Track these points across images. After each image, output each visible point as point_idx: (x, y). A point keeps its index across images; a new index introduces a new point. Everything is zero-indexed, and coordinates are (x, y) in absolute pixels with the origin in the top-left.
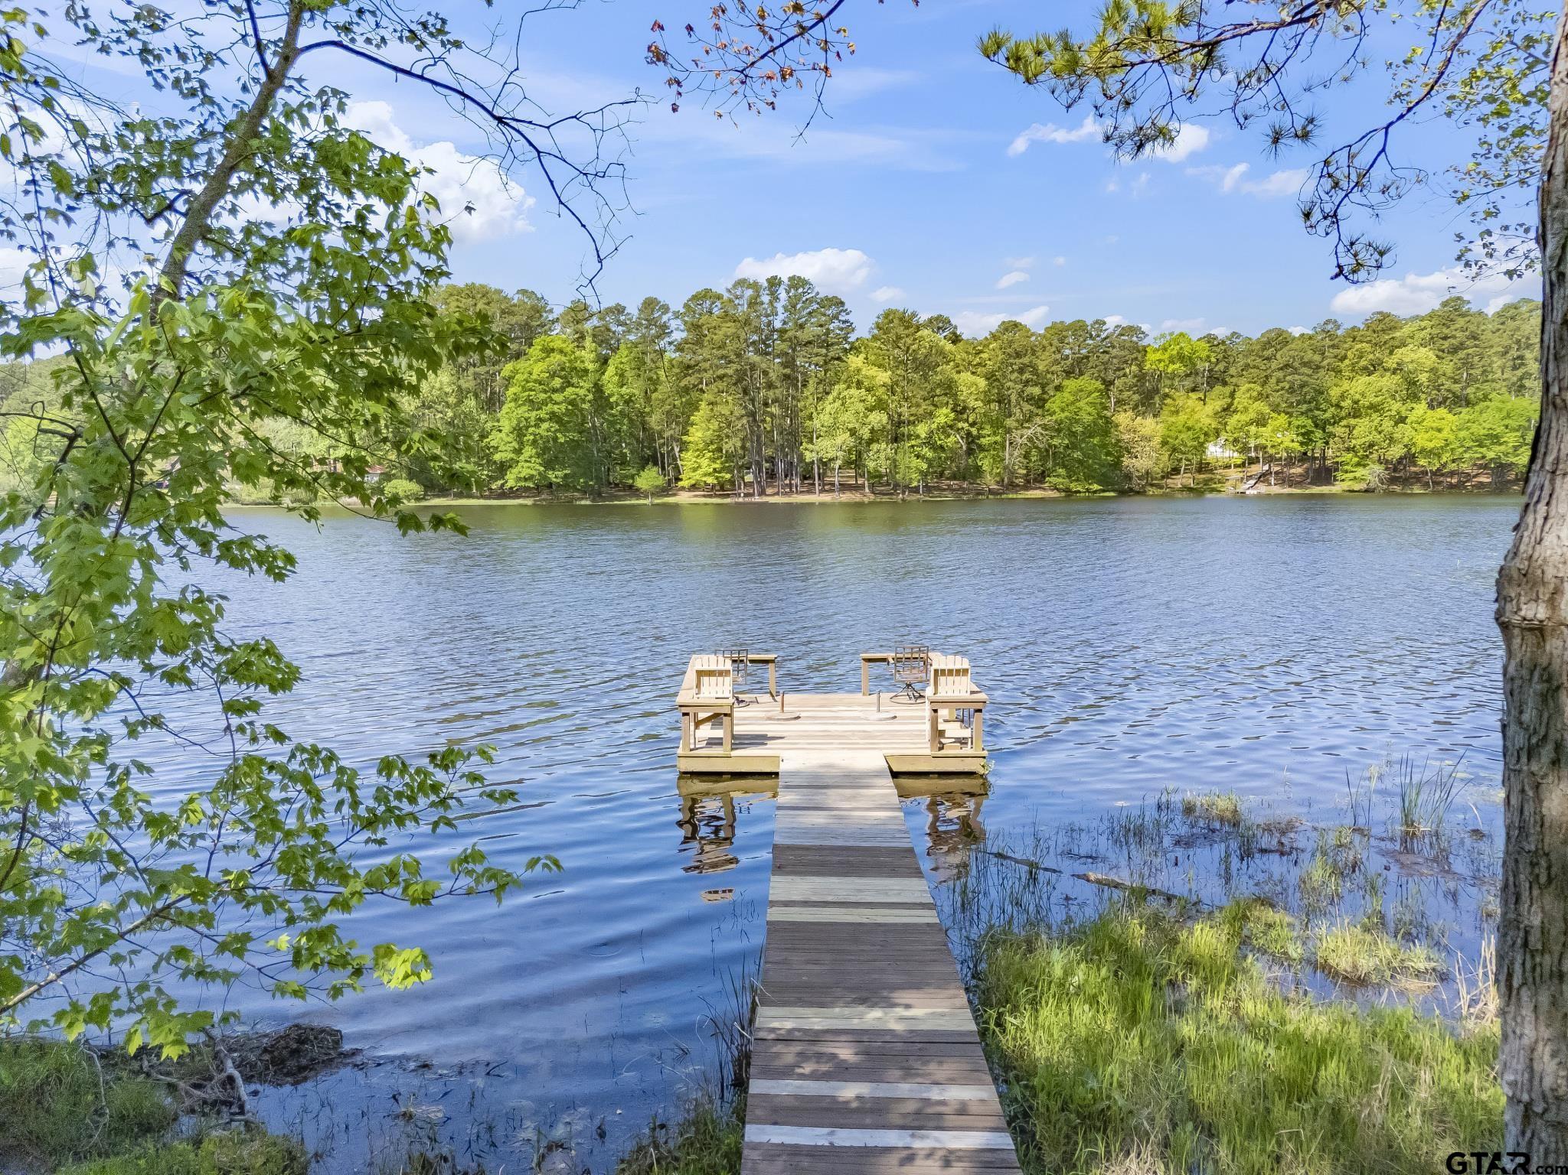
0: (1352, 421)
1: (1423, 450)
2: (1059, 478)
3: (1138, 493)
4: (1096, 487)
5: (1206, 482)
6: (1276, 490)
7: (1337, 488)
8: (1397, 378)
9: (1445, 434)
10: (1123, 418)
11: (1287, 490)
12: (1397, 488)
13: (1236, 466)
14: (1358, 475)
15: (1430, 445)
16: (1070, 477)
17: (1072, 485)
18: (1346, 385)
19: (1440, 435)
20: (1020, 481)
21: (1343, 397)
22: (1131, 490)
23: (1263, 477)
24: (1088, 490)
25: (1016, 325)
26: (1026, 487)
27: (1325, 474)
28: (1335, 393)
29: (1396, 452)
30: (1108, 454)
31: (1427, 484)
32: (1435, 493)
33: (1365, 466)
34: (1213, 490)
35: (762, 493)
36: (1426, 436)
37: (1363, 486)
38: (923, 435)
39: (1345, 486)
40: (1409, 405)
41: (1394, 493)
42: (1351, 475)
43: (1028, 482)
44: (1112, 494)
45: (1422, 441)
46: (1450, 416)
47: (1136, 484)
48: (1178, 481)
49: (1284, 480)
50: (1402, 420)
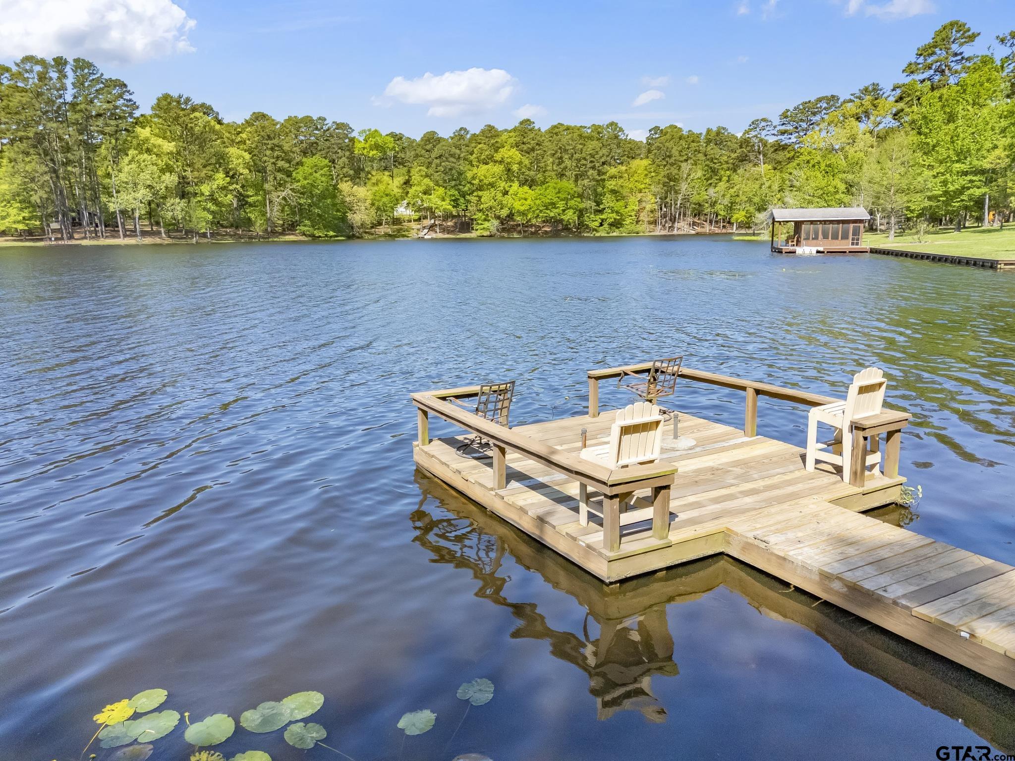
0: (480, 193)
1: (518, 211)
2: (306, 227)
3: (358, 238)
4: (331, 233)
5: (399, 230)
6: (440, 236)
7: (474, 235)
8: (502, 167)
9: (529, 202)
10: (345, 187)
11: (447, 236)
12: (506, 235)
13: (415, 220)
14: (485, 226)
15: (522, 208)
16: (313, 226)
17: (315, 232)
18: (475, 170)
19: (527, 203)
20: (279, 229)
21: (474, 178)
22: (354, 236)
23: (432, 228)
24: (326, 235)
25: (264, 116)
26: (283, 233)
27: (466, 226)
28: (469, 175)
29: (504, 213)
30: (338, 211)
31: (520, 232)
32: (525, 237)
33: (489, 221)
34: (404, 236)
35: (71, 237)
36: (520, 203)
37: (488, 233)
38: (207, 193)
39: (479, 233)
40: (509, 184)
41: (503, 237)
42: (482, 227)
43: (284, 230)
44: (343, 238)
45: (518, 206)
46: (530, 191)
47: (356, 232)
48: (382, 230)
49: (444, 230)
50: (506, 193)
